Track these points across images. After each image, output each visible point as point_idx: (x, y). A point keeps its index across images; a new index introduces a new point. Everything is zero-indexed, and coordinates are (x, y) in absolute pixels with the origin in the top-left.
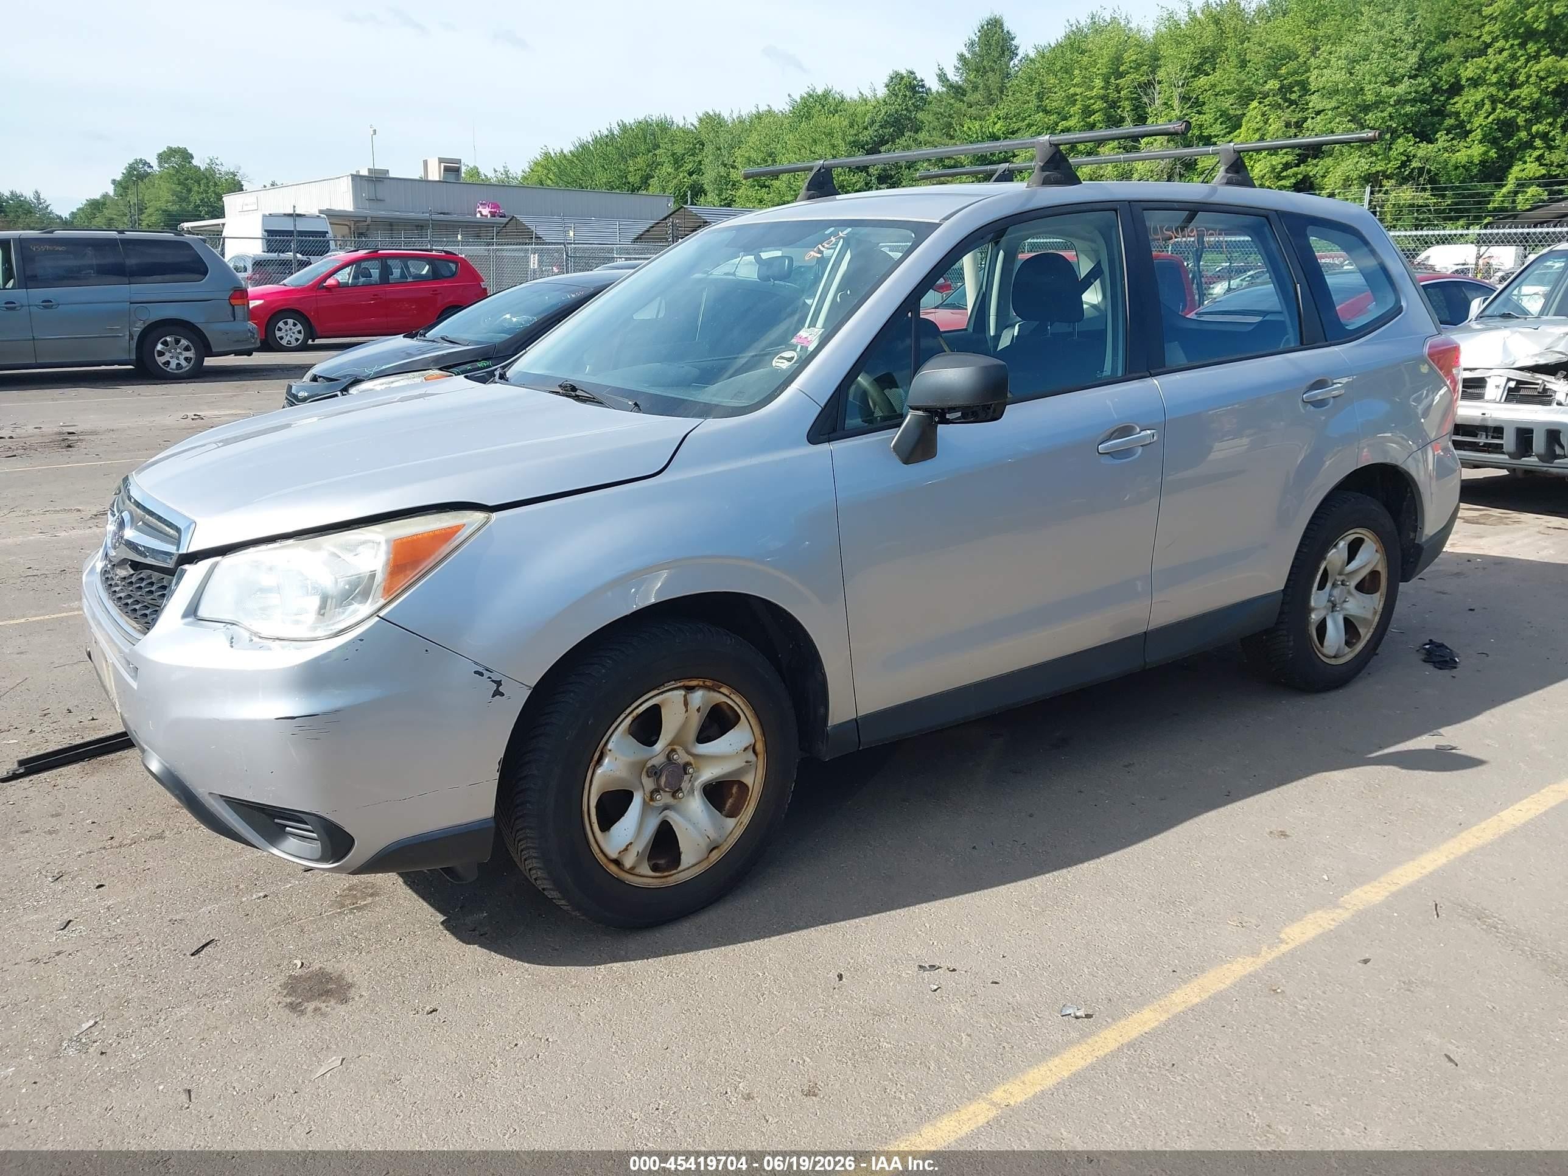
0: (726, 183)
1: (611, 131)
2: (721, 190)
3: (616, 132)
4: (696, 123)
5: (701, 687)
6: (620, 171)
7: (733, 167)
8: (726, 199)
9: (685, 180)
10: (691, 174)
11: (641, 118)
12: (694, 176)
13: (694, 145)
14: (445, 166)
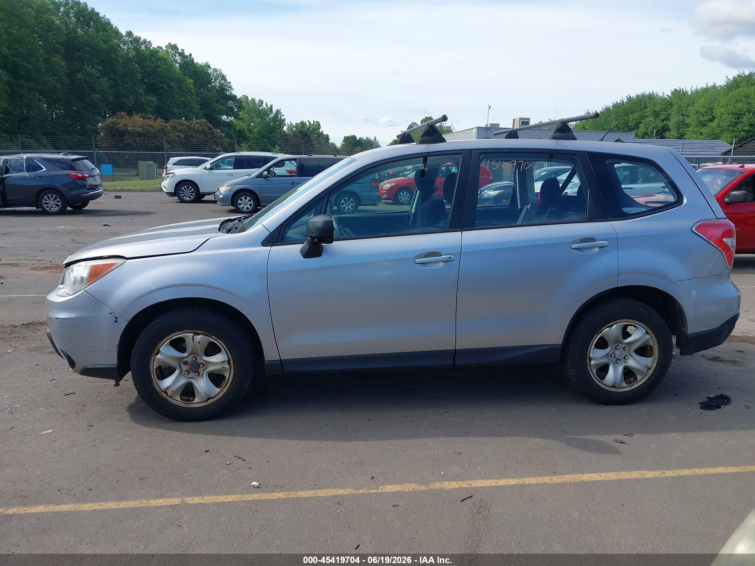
0: (681, 125)
1: (622, 101)
2: (679, 129)
3: (625, 101)
4: (670, 95)
5: (202, 334)
6: (625, 120)
7: (688, 116)
8: (681, 133)
9: (660, 124)
10: (663, 121)
11: (639, 93)
12: (665, 122)
13: (667, 106)
14: (522, 121)
